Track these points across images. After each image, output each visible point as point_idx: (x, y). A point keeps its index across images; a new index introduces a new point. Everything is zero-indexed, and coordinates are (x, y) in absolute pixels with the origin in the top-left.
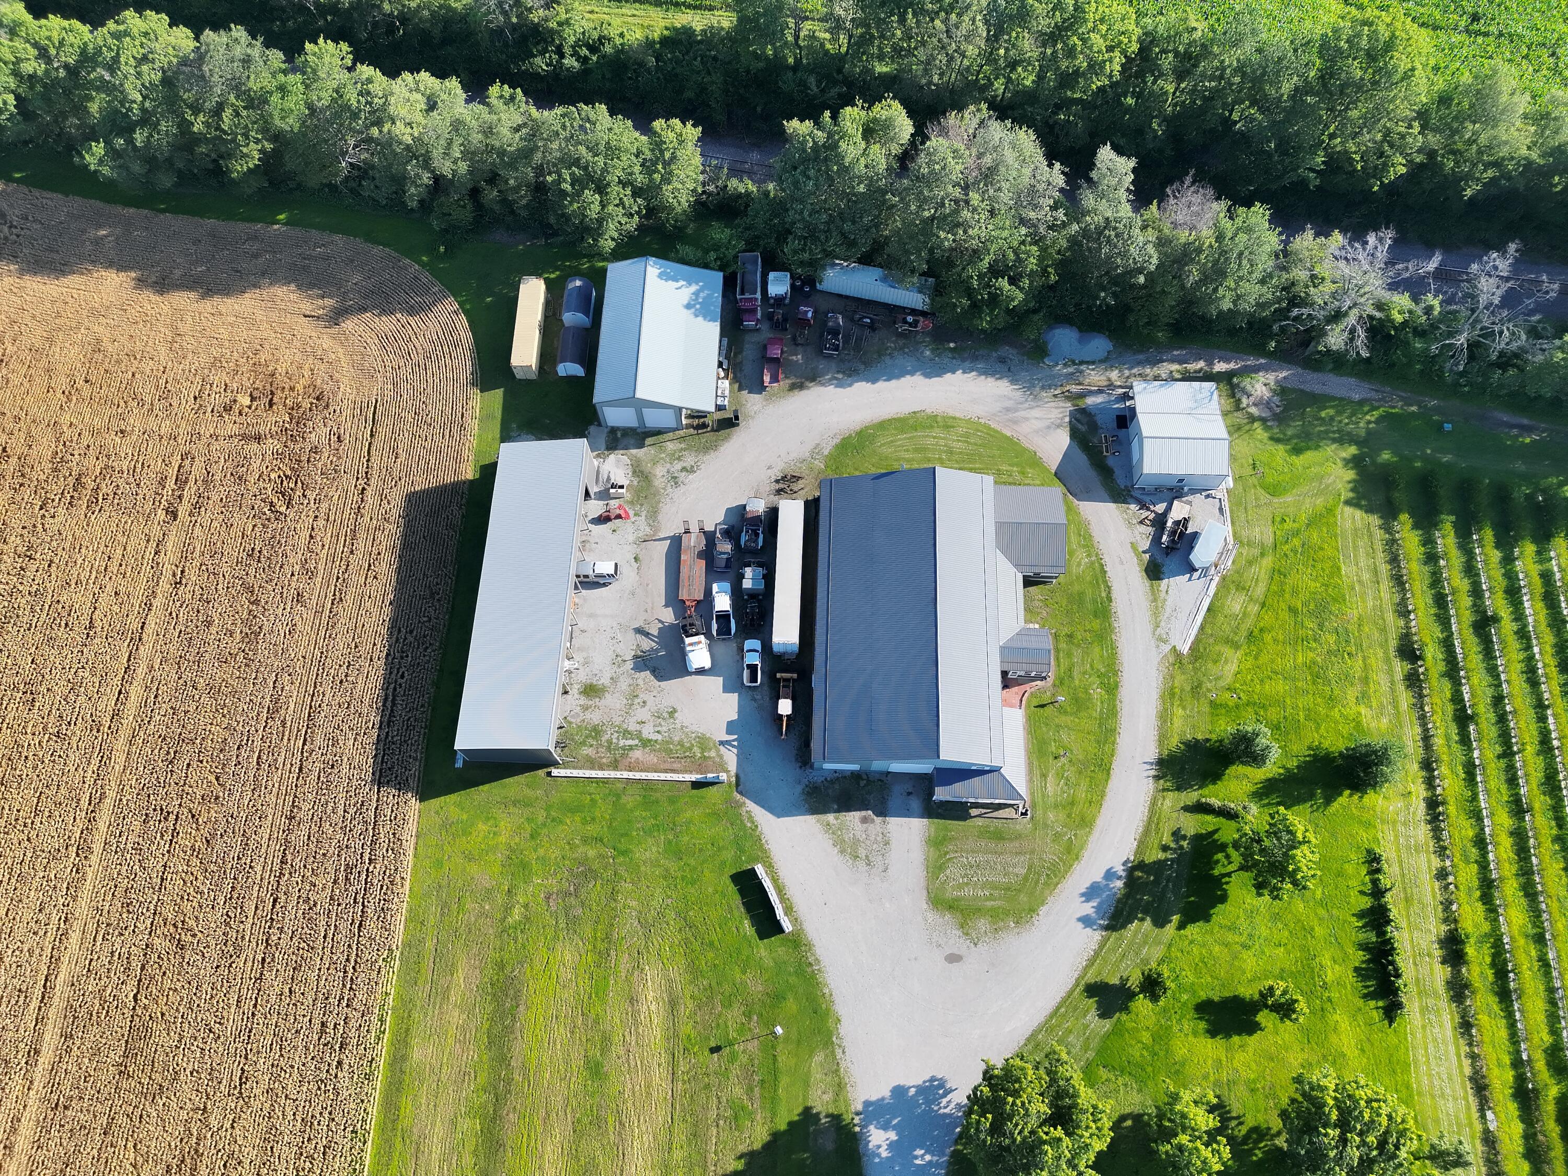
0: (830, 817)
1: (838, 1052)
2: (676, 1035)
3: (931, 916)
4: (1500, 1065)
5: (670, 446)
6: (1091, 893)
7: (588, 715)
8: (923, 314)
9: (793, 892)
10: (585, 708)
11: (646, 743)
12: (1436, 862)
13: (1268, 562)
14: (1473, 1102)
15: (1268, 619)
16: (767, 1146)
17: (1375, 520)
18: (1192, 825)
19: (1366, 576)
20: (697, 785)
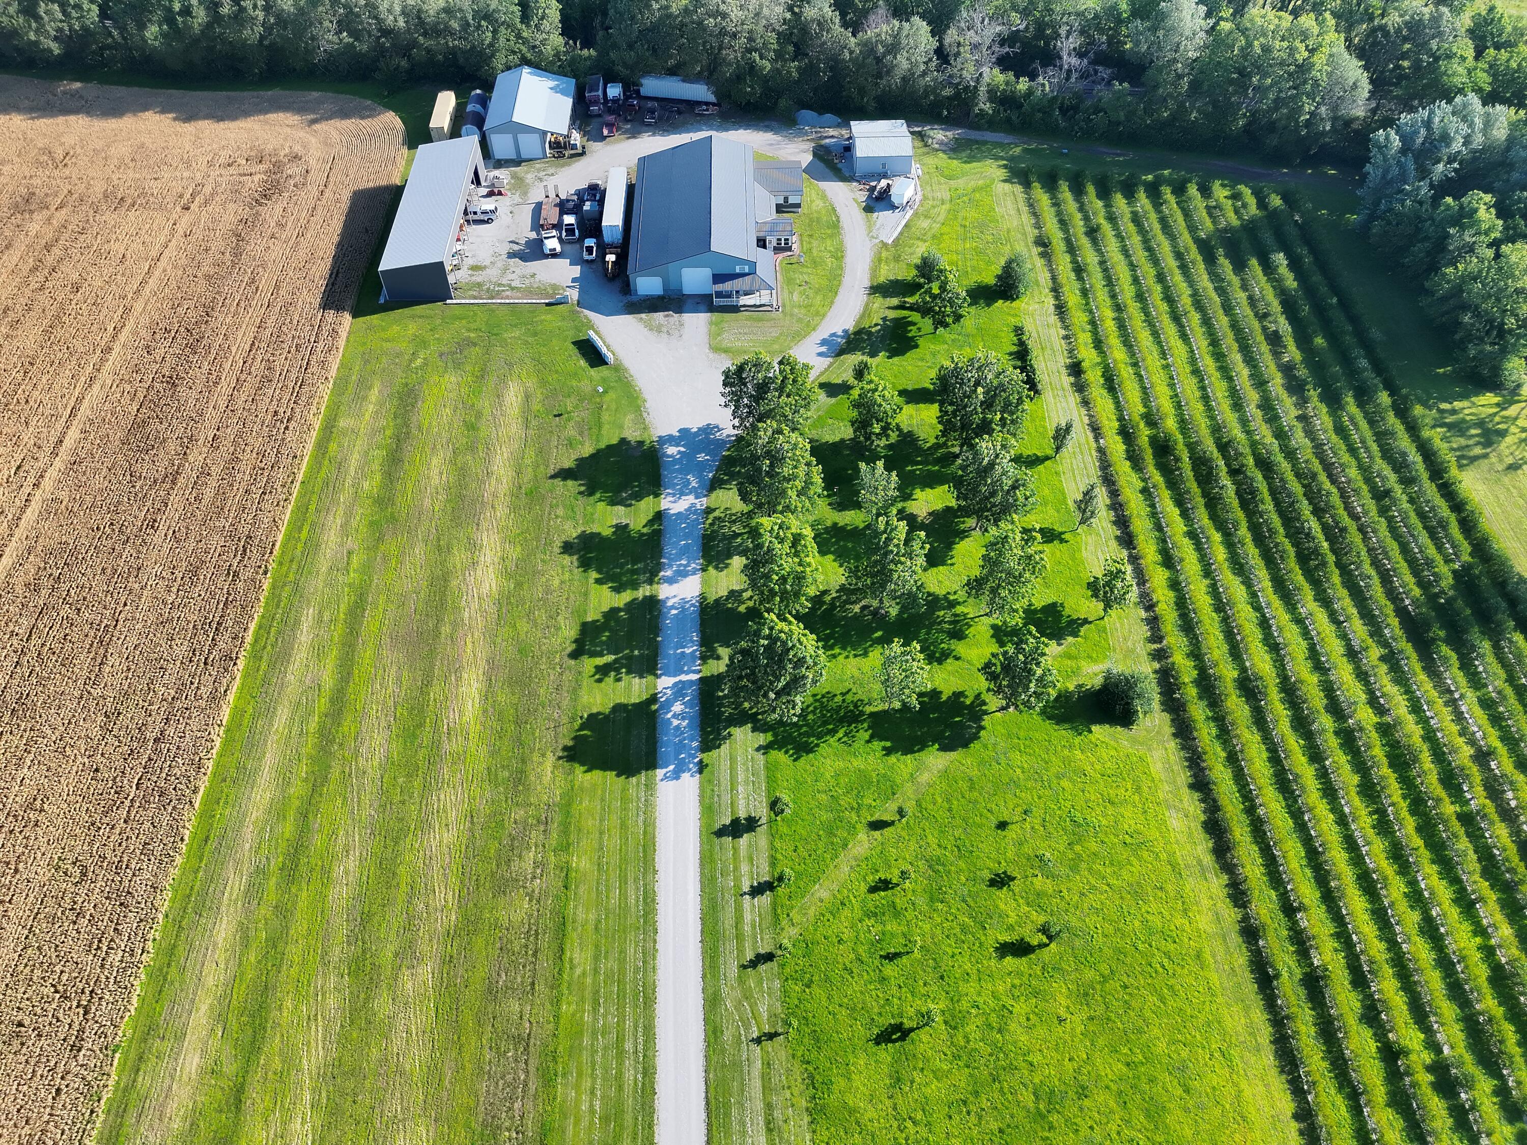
0: (643, 316)
1: (645, 415)
2: (529, 410)
3: (711, 355)
4: (1109, 419)
5: (538, 166)
6: (824, 342)
7: (474, 278)
8: (714, 104)
9: (614, 347)
10: (471, 275)
11: (513, 289)
12: (1063, 332)
13: (947, 206)
14: (1091, 436)
15: (945, 229)
16: (592, 456)
17: (1018, 189)
18: (892, 314)
19: (1012, 212)
20: (548, 304)
